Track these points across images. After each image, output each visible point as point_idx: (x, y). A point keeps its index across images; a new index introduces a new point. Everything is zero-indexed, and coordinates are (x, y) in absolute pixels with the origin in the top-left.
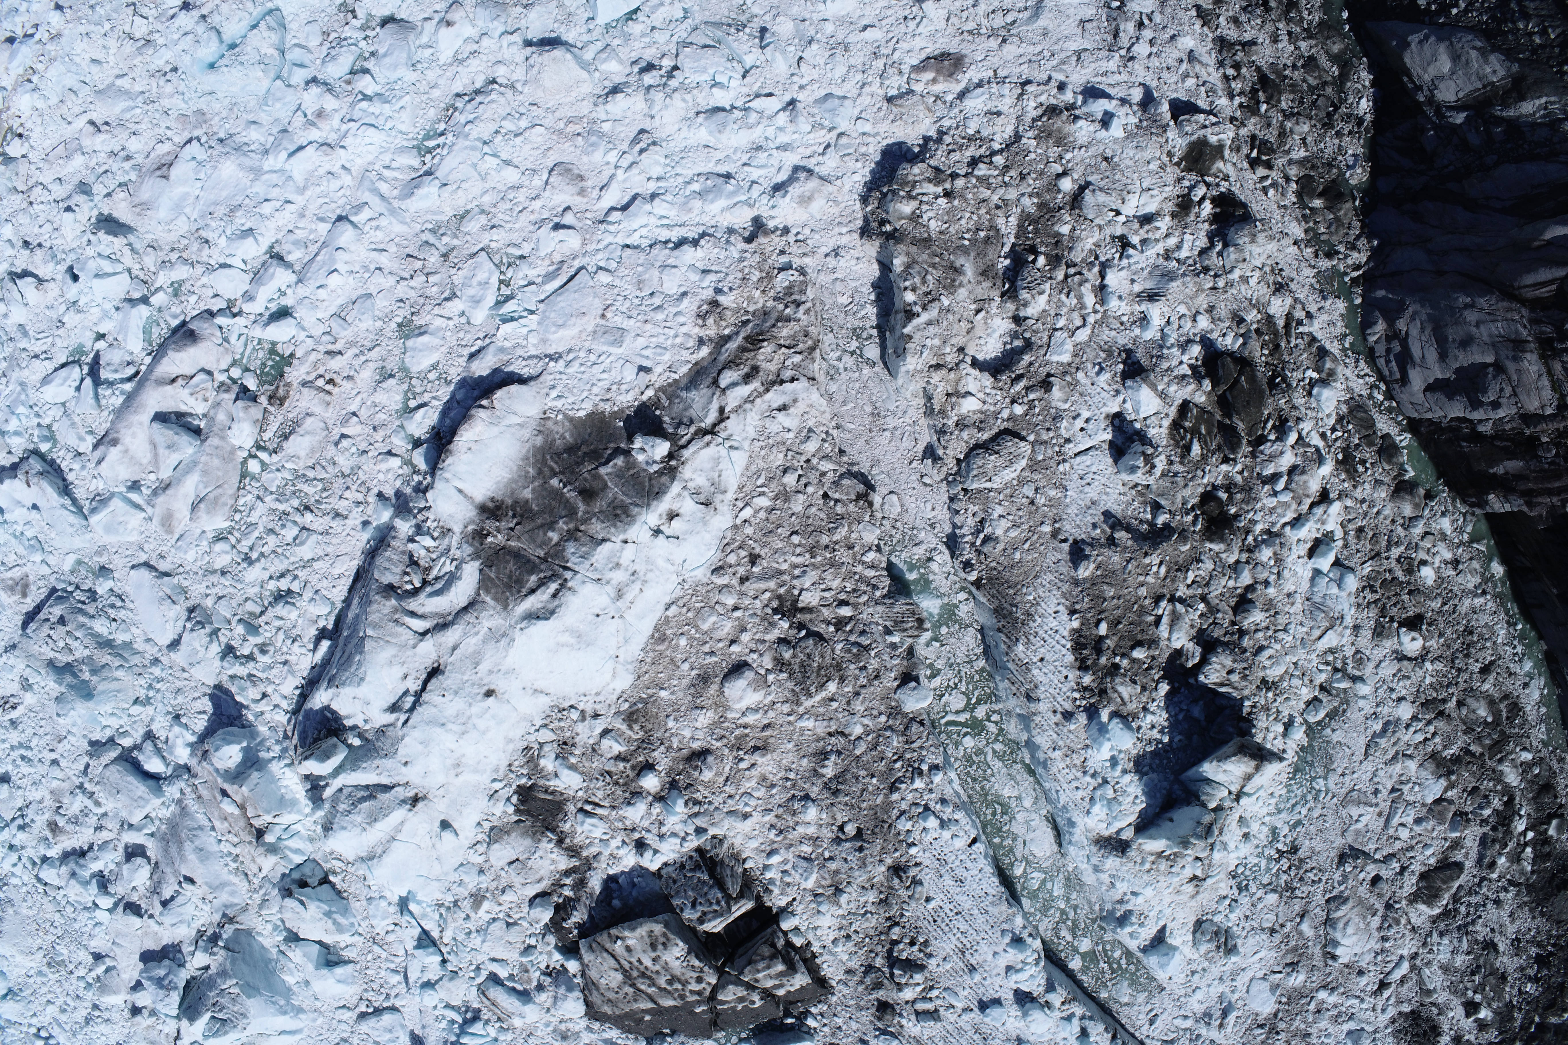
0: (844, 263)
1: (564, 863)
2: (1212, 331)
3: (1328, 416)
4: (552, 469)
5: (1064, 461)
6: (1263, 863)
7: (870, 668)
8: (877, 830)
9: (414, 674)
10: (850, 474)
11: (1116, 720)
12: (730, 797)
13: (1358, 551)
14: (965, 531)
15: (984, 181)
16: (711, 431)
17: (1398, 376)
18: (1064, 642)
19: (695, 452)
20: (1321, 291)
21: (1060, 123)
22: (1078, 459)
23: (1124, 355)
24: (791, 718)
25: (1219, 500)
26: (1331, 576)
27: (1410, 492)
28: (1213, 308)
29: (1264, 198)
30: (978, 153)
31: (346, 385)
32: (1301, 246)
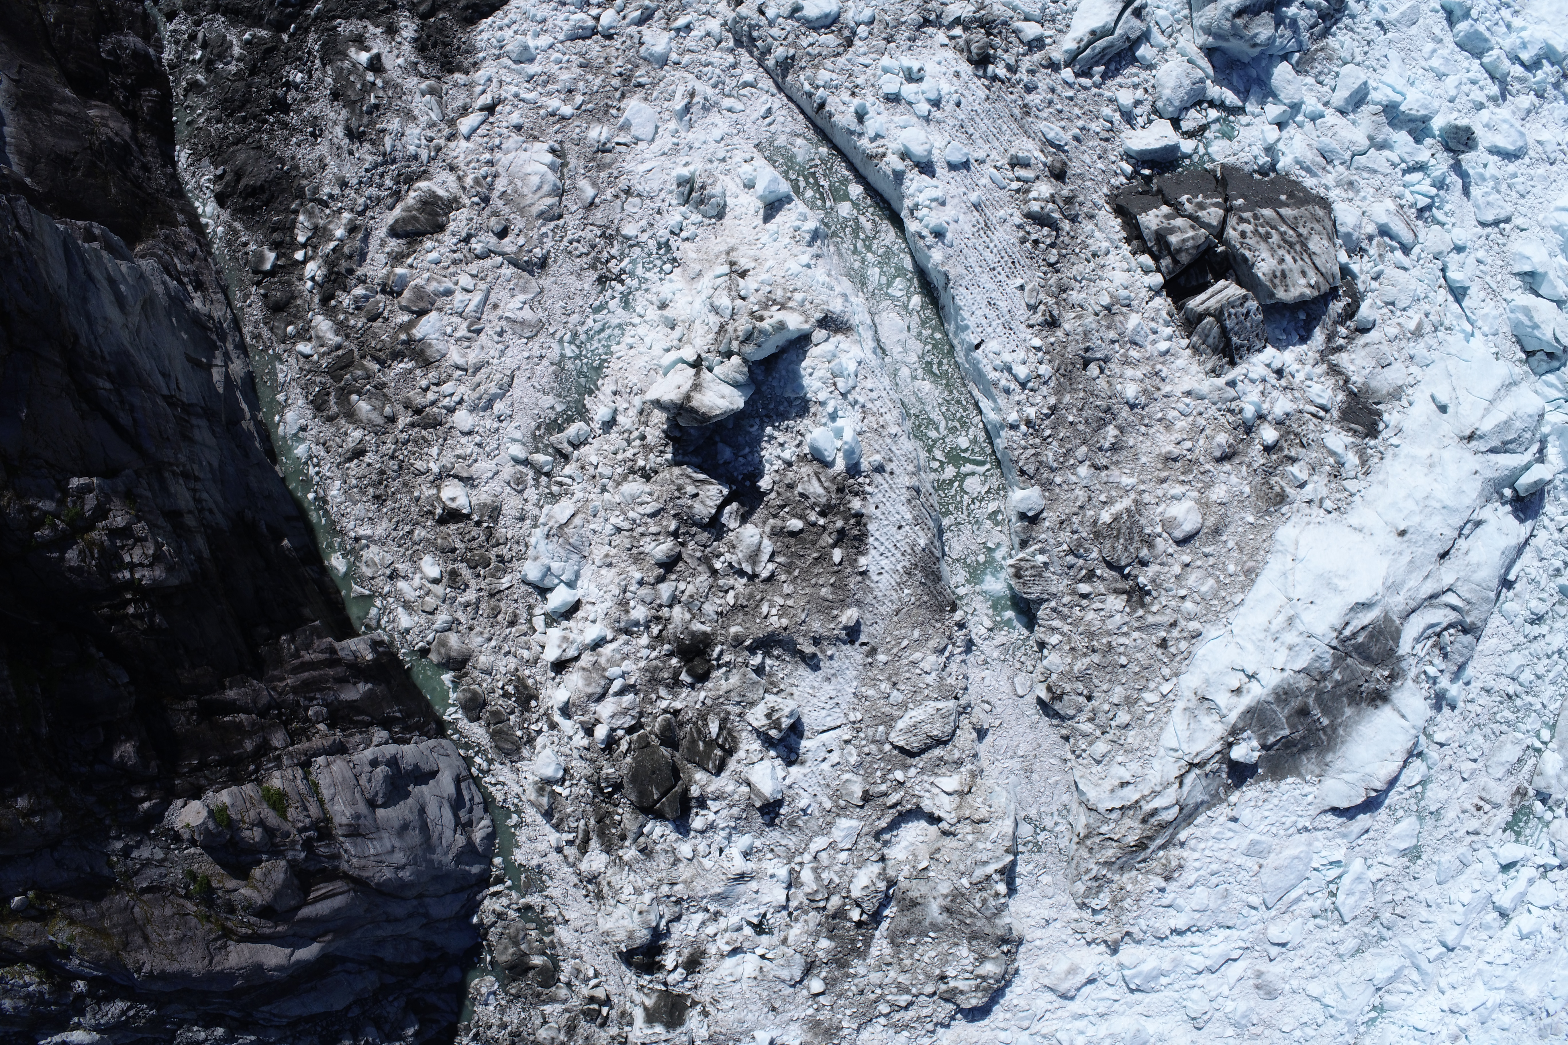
0: (1043, 911)
1: (1342, 359)
2: (676, 841)
3: (544, 747)
4: (1325, 733)
5: (854, 723)
6: (639, 271)
7: (1068, 533)
8: (1070, 368)
9: (1459, 554)
10: (1063, 718)
11: (830, 459)
12: (1201, 414)
13: (516, 601)
14: (959, 658)
15: (903, 990)
16: (1194, 766)
17: (463, 785)
18: (876, 544)
19: (1209, 748)
20: (540, 873)
21: (816, 1042)
22: (839, 723)
23: (777, 821)
24: (1142, 487)
25: (689, 674)
26: (556, 581)
27: (448, 661)
28: (674, 864)
29: (598, 967)
30: (902, 1013)
31: (1468, 806)
32: (560, 919)
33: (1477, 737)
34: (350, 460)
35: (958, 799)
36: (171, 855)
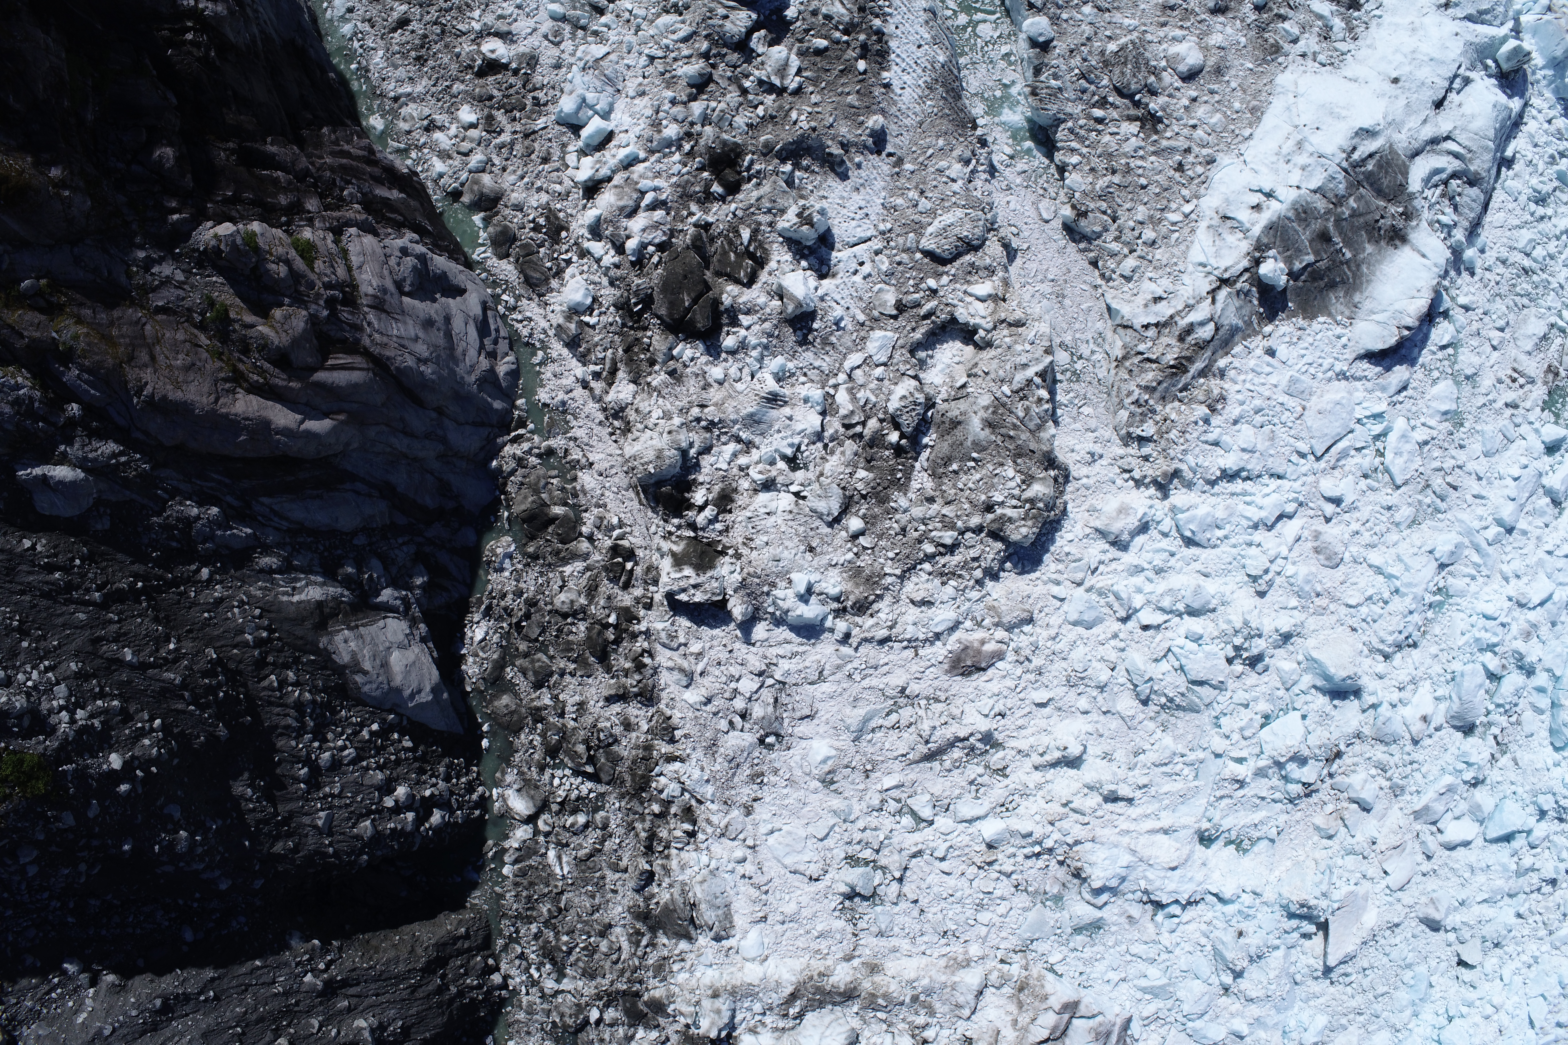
0: (1088, 445)
2: (706, 364)
3: (573, 276)
4: (1349, 268)
5: (883, 233)
7: (1078, 58)
9: (1453, 106)
10: (1089, 239)
13: (550, 140)
14: (983, 176)
15: (949, 525)
16: (1224, 282)
17: (490, 313)
18: (898, 60)
19: (1237, 263)
20: (565, 412)
21: (857, 592)
22: (869, 234)
23: (810, 338)
24: (1144, 28)
25: (721, 184)
26: (591, 113)
27: (480, 199)
28: (704, 389)
29: (622, 516)
30: (947, 558)
31: (1502, 375)
32: (584, 461)
33: (1500, 306)
34: (394, 30)
35: (992, 305)
36: (192, 280)
